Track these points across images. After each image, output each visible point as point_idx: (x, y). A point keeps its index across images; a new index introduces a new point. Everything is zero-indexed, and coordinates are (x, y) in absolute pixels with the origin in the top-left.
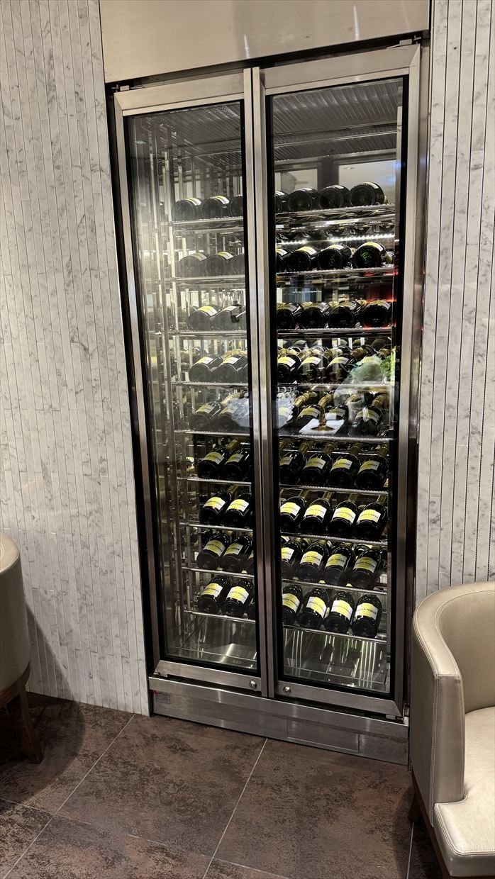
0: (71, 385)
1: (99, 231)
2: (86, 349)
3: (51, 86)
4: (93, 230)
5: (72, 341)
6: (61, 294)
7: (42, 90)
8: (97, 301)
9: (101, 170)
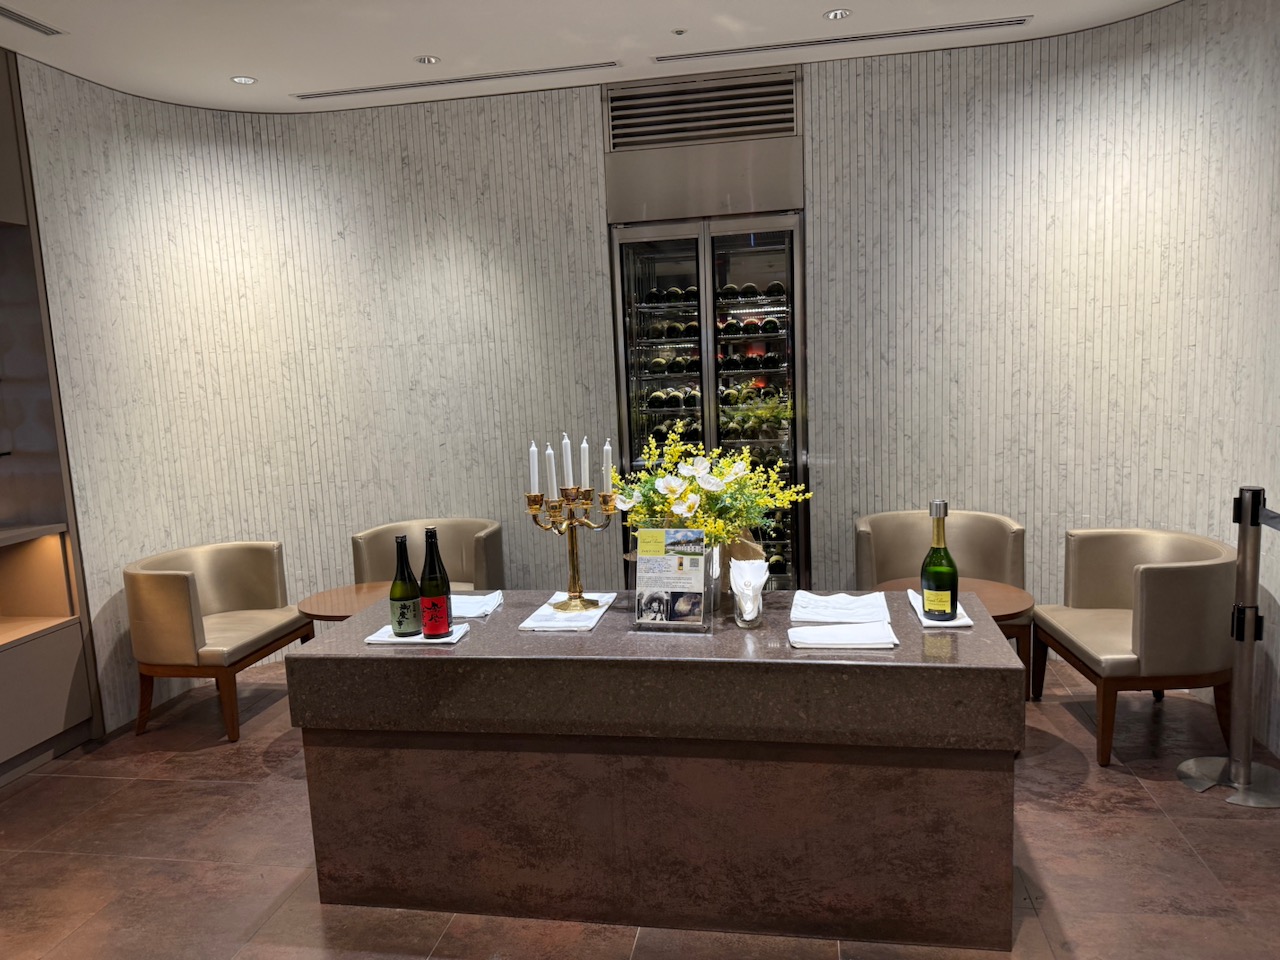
0: (574, 413)
1: (601, 312)
2: (587, 388)
3: (569, 222)
4: (597, 311)
5: (577, 383)
6: (570, 353)
7: (563, 223)
8: (597, 356)
9: (603, 275)
